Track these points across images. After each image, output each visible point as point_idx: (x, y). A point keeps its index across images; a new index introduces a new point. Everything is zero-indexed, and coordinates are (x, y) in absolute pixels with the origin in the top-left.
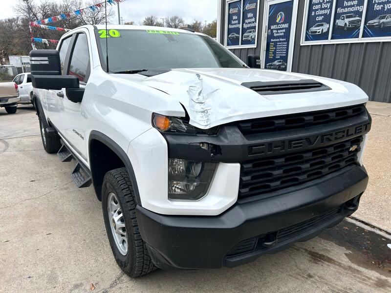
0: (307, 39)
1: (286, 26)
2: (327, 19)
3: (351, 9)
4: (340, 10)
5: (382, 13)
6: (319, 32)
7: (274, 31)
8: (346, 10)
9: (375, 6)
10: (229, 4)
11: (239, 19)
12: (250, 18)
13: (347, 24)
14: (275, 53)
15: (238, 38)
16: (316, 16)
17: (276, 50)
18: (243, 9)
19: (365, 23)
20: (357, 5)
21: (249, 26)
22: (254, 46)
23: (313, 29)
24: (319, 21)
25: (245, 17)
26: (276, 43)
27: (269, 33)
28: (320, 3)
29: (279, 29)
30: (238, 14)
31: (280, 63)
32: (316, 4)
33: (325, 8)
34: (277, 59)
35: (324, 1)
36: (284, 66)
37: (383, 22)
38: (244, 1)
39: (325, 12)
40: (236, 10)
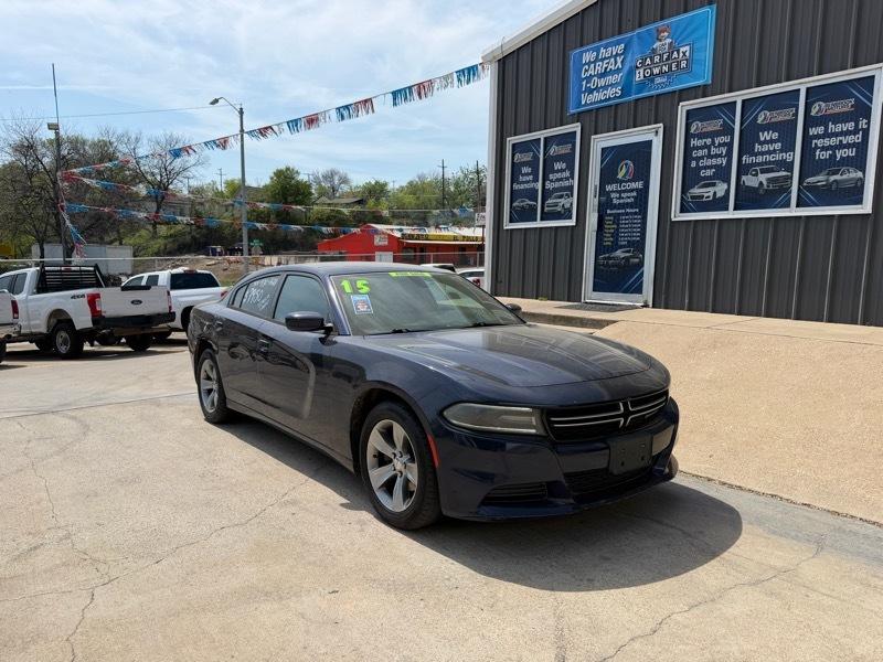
0: (683, 210)
1: (639, 185)
2: (722, 174)
3: (769, 158)
4: (746, 159)
5: (833, 165)
6: (708, 197)
7: (613, 195)
8: (760, 159)
9: (817, 153)
10: (514, 145)
11: (535, 173)
12: (558, 171)
13: (765, 183)
14: (616, 235)
15: (533, 209)
16: (699, 169)
17: (617, 230)
18: (545, 154)
19: (800, 183)
20: (781, 151)
21: (557, 185)
22: (572, 223)
23: (696, 191)
24: (706, 178)
25: (548, 169)
26: (617, 217)
27: (603, 199)
28: (705, 146)
29: (624, 191)
30: (534, 164)
31: (628, 254)
32: (698, 148)
33: (717, 156)
34: (621, 247)
35: (713, 143)
36: (637, 260)
37: (835, 181)
38: (545, 138)
39: (719, 161)
40: (527, 157)
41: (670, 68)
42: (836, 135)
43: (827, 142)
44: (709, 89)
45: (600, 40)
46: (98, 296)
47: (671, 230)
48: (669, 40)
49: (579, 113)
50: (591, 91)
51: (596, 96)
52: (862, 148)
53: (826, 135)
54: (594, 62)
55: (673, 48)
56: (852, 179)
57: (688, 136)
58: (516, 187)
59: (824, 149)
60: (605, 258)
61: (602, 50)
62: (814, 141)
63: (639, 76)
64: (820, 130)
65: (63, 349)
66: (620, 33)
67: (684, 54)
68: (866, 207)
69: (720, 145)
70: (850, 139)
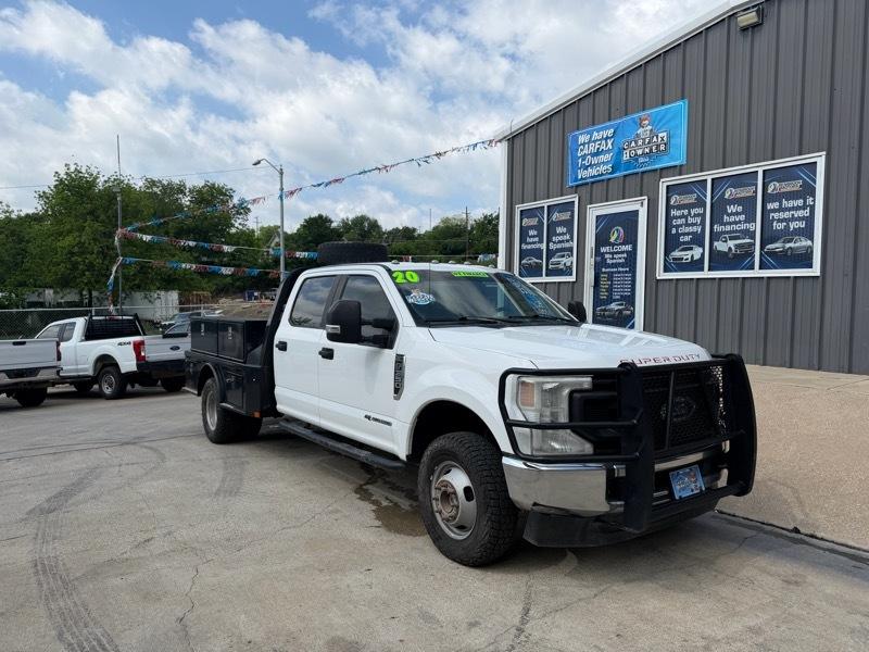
0: (666, 270)
1: (628, 248)
2: (698, 240)
3: (736, 227)
4: (717, 228)
5: (788, 235)
6: (687, 259)
7: (607, 256)
8: (728, 228)
9: (775, 224)
10: (521, 211)
11: (540, 235)
12: (560, 235)
13: (733, 248)
14: (610, 290)
15: (539, 267)
16: (678, 235)
17: (611, 285)
18: (548, 220)
19: (762, 248)
20: (745, 222)
21: (559, 246)
22: (572, 279)
23: (677, 254)
24: (684, 243)
25: (551, 233)
26: (610, 276)
27: (599, 259)
28: (683, 216)
29: (616, 253)
30: (539, 227)
31: (620, 307)
32: (677, 218)
33: (693, 225)
34: (615, 301)
35: (689, 213)
36: (629, 312)
37: (790, 248)
38: (548, 207)
39: (695, 229)
40: (534, 222)
41: (651, 150)
42: (789, 209)
43: (782, 215)
44: (684, 169)
45: (593, 124)
46: (142, 343)
47: (657, 286)
48: (650, 127)
49: (577, 186)
50: (586, 168)
51: (592, 172)
52: (810, 220)
53: (781, 209)
54: (589, 143)
55: (653, 134)
56: (804, 247)
57: (668, 207)
58: (524, 247)
59: (779, 221)
60: (601, 310)
61: (595, 134)
62: (772, 215)
63: (626, 157)
64: (776, 205)
65: (108, 391)
66: (609, 120)
67: (662, 138)
68: (816, 271)
69: (695, 215)
70: (800, 213)
